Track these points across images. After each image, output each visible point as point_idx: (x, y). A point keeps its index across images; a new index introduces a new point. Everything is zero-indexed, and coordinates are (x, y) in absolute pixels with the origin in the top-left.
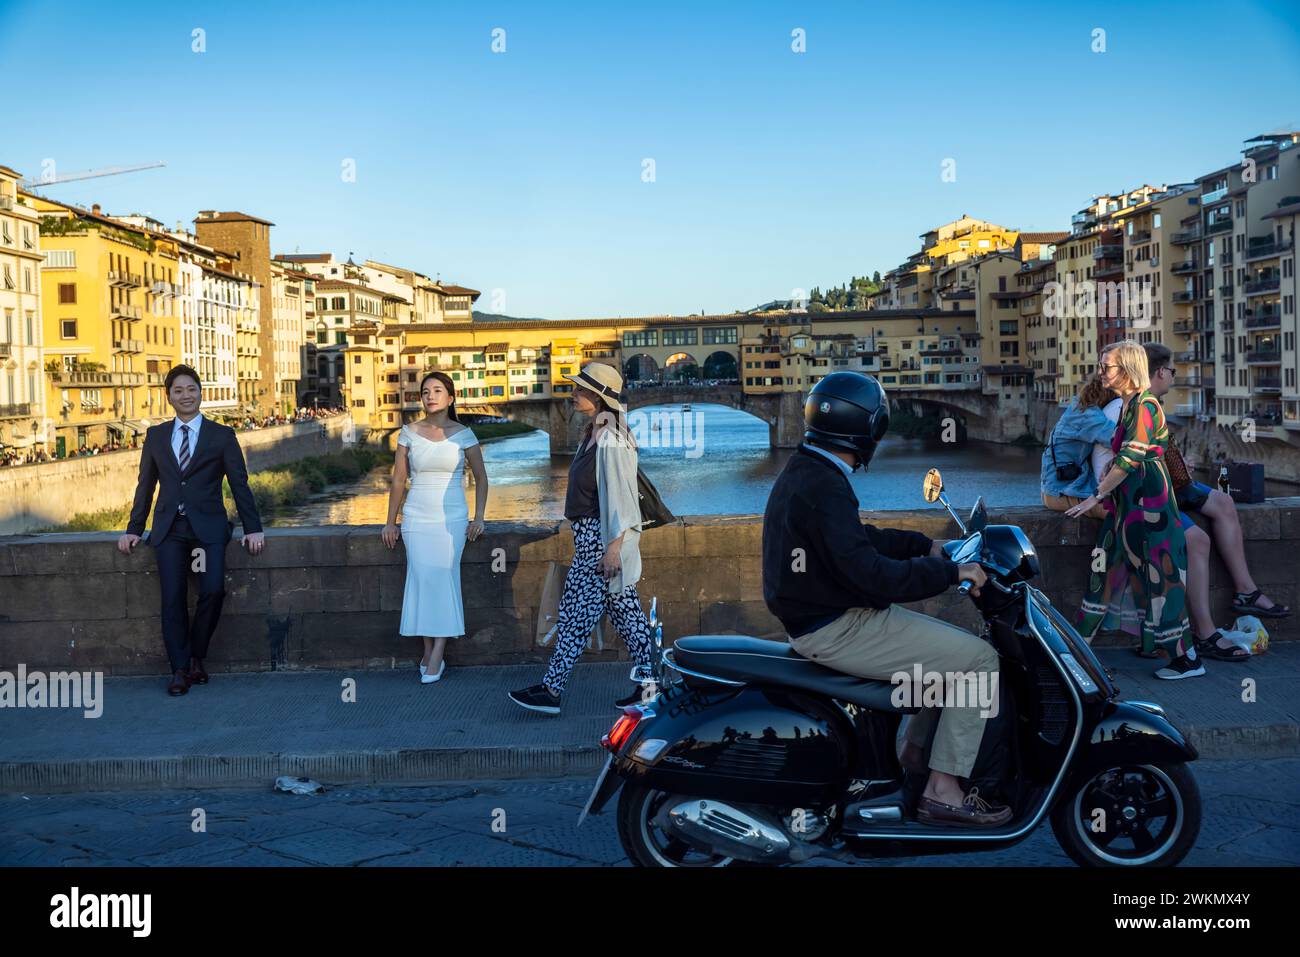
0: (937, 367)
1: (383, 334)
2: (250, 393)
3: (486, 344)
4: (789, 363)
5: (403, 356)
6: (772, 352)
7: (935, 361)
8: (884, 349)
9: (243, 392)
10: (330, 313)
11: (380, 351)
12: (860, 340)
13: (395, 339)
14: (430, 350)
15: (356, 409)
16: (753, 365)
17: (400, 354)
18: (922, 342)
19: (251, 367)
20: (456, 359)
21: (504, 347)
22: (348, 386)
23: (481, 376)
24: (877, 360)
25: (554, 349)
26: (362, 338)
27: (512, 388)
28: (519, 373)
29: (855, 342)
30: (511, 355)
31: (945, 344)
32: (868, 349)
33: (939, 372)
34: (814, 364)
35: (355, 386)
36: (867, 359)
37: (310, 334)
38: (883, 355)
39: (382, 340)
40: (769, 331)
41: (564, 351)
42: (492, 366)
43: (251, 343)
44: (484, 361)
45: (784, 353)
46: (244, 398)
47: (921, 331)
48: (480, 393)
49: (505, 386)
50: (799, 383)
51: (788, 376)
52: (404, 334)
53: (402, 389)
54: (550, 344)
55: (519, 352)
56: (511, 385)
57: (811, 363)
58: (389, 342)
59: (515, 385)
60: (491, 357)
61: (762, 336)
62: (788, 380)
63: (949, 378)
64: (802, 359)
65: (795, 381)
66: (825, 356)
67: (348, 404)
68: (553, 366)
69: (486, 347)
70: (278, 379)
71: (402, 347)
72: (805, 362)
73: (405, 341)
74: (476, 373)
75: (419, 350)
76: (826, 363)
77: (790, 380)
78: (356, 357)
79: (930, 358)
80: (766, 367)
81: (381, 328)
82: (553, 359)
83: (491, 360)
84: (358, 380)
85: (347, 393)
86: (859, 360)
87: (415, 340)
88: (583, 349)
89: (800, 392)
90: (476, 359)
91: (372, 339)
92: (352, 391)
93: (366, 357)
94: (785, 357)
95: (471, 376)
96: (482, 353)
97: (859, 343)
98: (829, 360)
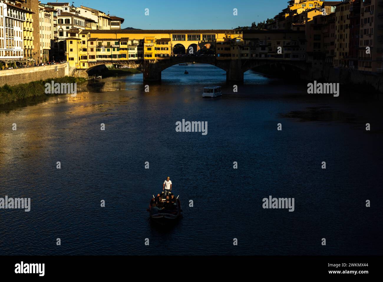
0: (289, 52)
1: (81, 33)
2: (29, 53)
3: (120, 38)
4: (234, 48)
5: (88, 42)
6: (227, 44)
7: (289, 49)
8: (270, 44)
9: (26, 53)
10: (64, 25)
11: (80, 39)
12: (261, 40)
13: (86, 35)
14: (99, 40)
15: (71, 62)
16: (220, 49)
17: (88, 41)
18: (284, 42)
19: (30, 44)
20: (109, 44)
21: (127, 39)
22: (67, 53)
23: (118, 50)
24: (267, 48)
25: (145, 41)
26: (73, 34)
27: (129, 55)
28: (132, 49)
29: (259, 41)
30: (129, 43)
31: (293, 43)
32: (264, 44)
33: (290, 54)
34: (243, 49)
35: (70, 52)
36: (263, 48)
37: (56, 32)
38: (269, 47)
39: (81, 36)
40: (227, 36)
41: (149, 42)
42: (122, 46)
43: (30, 35)
44: (119, 44)
45: (232, 45)
46: (27, 55)
47: (285, 38)
48: (117, 56)
49: (127, 54)
50: (237, 56)
51: (233, 53)
52: (89, 33)
53: (88, 54)
54: (144, 39)
55: (132, 41)
56: (129, 54)
57: (242, 49)
58: (83, 36)
59: (131, 54)
60: (122, 43)
61: (224, 38)
62: (233, 55)
63: (294, 56)
64: (238, 47)
65: (236, 55)
66: (248, 46)
67: (68, 59)
68: (145, 47)
69: (120, 39)
70: (41, 49)
71: (89, 38)
72: (240, 49)
73: (90, 36)
74: (116, 49)
75: (95, 39)
76: (247, 49)
77: (234, 55)
78: (70, 41)
79: (287, 48)
80: (225, 50)
81: (80, 31)
82: (145, 44)
83: (122, 44)
84: (71, 50)
85: (67, 55)
86: (260, 48)
87: (93, 36)
88: (156, 41)
89: (237, 59)
90: (116, 44)
91: (77, 35)
92: (69, 55)
93: (75, 42)
94: (232, 46)
95: (114, 50)
96: (118, 42)
97: (260, 42)
98: (249, 48)
